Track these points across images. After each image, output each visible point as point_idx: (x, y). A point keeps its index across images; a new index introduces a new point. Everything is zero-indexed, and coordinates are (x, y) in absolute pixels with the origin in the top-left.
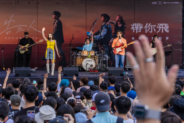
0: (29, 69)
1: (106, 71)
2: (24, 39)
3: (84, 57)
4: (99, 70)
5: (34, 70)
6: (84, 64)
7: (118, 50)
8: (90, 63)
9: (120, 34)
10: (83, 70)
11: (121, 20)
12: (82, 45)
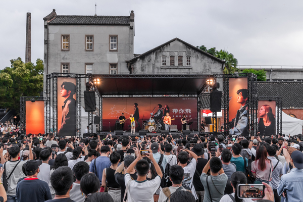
0: (122, 131)
1: (160, 132)
2: (121, 116)
3: (149, 126)
4: (157, 132)
5: (124, 132)
6: (149, 129)
7: (167, 122)
8: (152, 128)
9: (167, 114)
10: (149, 132)
11: (168, 107)
12: (148, 119)
